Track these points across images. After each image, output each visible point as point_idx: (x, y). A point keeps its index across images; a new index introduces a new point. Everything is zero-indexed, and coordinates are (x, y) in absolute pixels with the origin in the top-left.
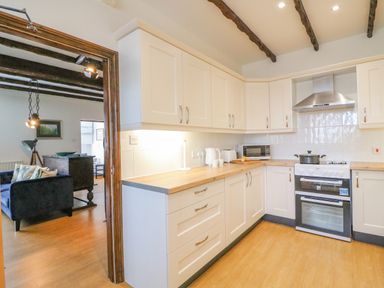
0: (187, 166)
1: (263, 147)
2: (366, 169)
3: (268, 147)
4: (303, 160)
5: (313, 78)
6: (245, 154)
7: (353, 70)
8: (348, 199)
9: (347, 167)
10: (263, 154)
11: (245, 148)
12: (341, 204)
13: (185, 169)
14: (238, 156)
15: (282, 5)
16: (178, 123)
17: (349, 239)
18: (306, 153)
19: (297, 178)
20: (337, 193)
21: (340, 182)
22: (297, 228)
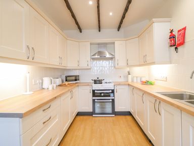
0: (30, 91)
1: (76, 76)
2: (119, 85)
3: (78, 76)
4: (95, 82)
5: (99, 44)
6: (66, 80)
7: (114, 43)
8: (113, 98)
9: (113, 84)
10: (76, 80)
11: (66, 77)
12: (111, 101)
13: (28, 93)
14: (63, 82)
15: (91, 3)
16: (26, 59)
17: (114, 115)
18: (96, 79)
19: (94, 91)
20: (110, 96)
21: (111, 91)
22: (94, 116)
